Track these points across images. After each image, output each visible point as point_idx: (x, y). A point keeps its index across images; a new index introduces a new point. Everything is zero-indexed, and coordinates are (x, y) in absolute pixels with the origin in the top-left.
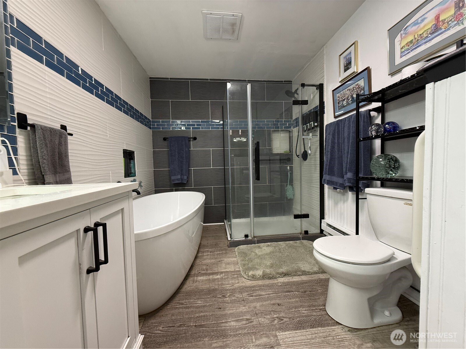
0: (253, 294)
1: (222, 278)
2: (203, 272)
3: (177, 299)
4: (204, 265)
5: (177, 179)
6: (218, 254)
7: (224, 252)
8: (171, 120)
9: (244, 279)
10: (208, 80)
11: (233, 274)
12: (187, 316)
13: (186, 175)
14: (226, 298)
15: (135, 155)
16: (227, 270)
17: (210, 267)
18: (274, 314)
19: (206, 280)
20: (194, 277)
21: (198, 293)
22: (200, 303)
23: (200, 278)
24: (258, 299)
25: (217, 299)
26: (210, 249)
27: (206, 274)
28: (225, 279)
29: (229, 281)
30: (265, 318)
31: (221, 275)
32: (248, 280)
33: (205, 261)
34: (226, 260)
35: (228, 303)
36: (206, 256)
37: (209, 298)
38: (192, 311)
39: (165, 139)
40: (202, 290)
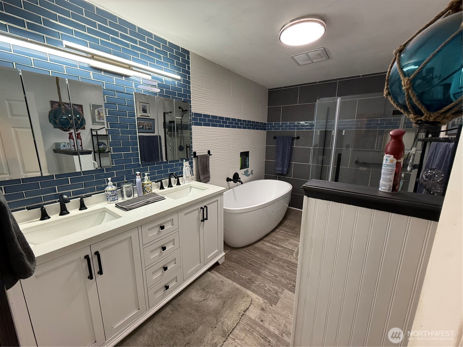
0: (290, 267)
1: (279, 250)
2: (271, 241)
3: (249, 248)
4: (275, 238)
5: (279, 170)
6: (290, 235)
7: (295, 235)
8: (281, 122)
9: (292, 257)
10: (316, 83)
11: (289, 251)
12: (248, 258)
13: (286, 168)
14: (273, 260)
15: (250, 153)
16: (287, 247)
17: (277, 240)
18: (293, 282)
19: (270, 246)
20: (265, 241)
21: (261, 251)
22: (258, 255)
23: (267, 244)
24: (291, 271)
25: (268, 258)
26: (286, 229)
27: (272, 243)
28: (281, 251)
29: (282, 253)
30: (286, 280)
31: (280, 248)
32: (294, 259)
33: (277, 236)
34: (291, 241)
35: (272, 263)
36: (280, 233)
37: (264, 255)
38: (252, 257)
39: (275, 138)
40: (264, 250)
